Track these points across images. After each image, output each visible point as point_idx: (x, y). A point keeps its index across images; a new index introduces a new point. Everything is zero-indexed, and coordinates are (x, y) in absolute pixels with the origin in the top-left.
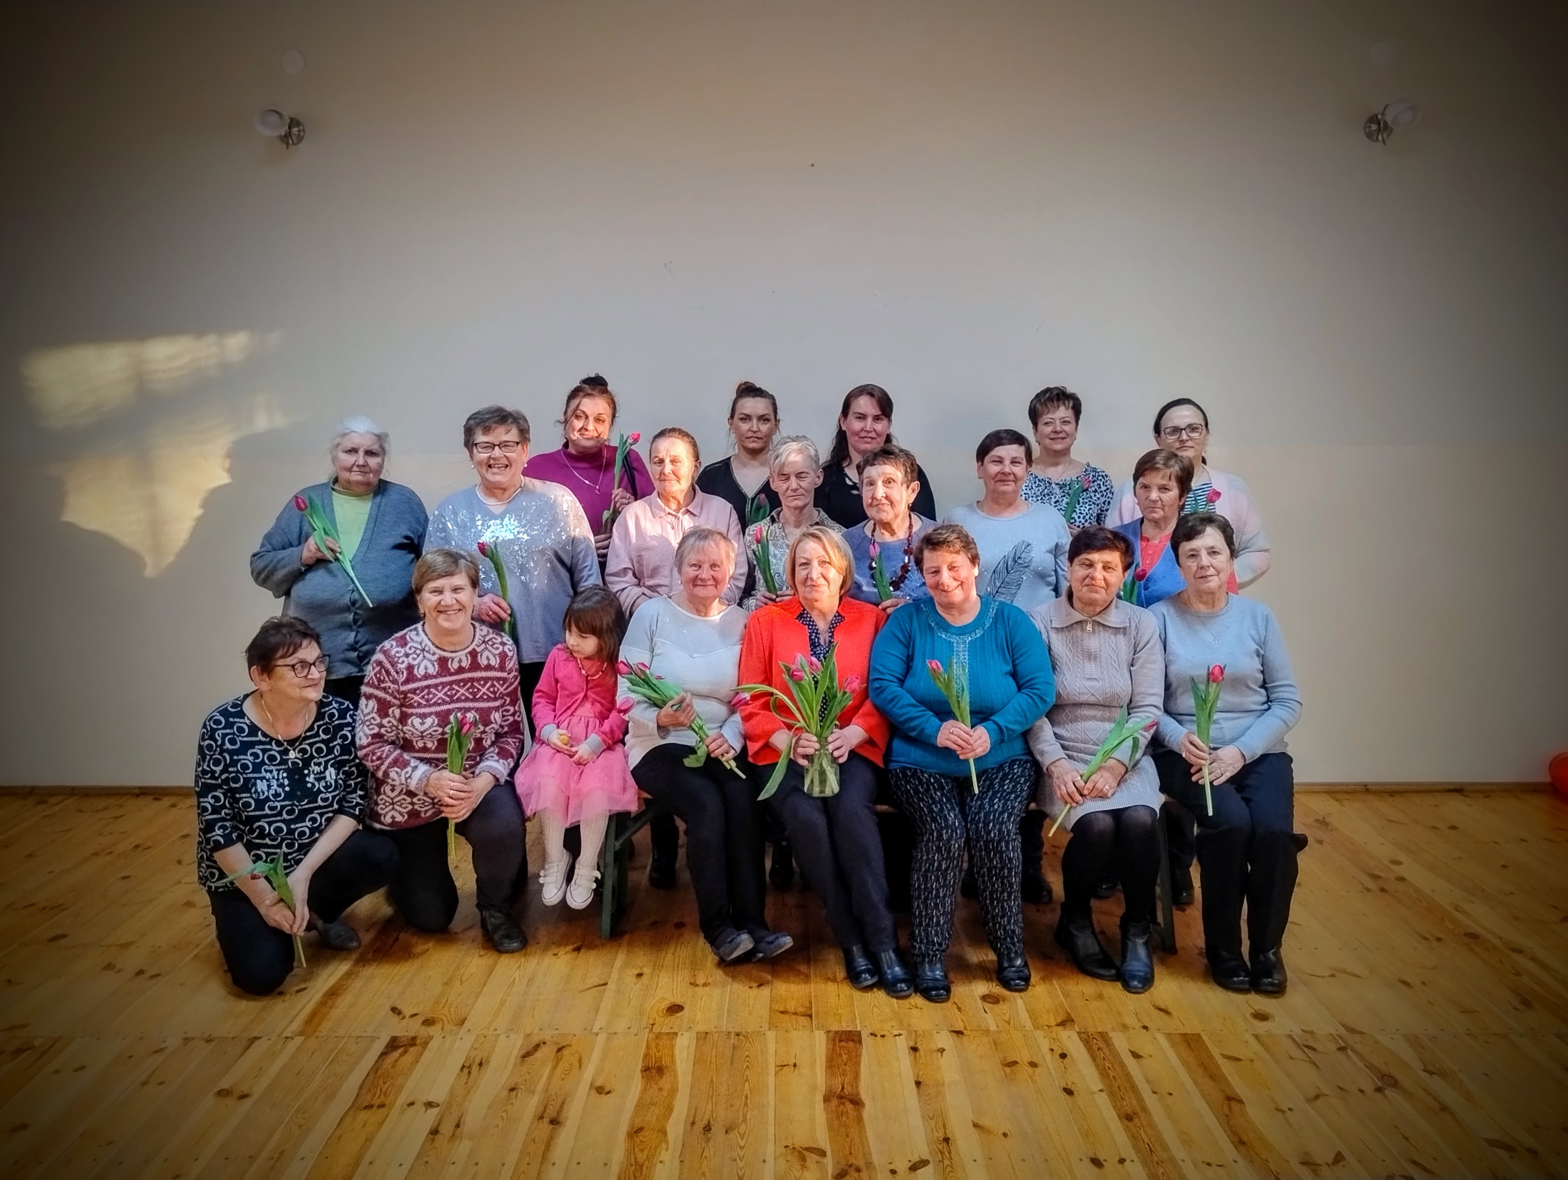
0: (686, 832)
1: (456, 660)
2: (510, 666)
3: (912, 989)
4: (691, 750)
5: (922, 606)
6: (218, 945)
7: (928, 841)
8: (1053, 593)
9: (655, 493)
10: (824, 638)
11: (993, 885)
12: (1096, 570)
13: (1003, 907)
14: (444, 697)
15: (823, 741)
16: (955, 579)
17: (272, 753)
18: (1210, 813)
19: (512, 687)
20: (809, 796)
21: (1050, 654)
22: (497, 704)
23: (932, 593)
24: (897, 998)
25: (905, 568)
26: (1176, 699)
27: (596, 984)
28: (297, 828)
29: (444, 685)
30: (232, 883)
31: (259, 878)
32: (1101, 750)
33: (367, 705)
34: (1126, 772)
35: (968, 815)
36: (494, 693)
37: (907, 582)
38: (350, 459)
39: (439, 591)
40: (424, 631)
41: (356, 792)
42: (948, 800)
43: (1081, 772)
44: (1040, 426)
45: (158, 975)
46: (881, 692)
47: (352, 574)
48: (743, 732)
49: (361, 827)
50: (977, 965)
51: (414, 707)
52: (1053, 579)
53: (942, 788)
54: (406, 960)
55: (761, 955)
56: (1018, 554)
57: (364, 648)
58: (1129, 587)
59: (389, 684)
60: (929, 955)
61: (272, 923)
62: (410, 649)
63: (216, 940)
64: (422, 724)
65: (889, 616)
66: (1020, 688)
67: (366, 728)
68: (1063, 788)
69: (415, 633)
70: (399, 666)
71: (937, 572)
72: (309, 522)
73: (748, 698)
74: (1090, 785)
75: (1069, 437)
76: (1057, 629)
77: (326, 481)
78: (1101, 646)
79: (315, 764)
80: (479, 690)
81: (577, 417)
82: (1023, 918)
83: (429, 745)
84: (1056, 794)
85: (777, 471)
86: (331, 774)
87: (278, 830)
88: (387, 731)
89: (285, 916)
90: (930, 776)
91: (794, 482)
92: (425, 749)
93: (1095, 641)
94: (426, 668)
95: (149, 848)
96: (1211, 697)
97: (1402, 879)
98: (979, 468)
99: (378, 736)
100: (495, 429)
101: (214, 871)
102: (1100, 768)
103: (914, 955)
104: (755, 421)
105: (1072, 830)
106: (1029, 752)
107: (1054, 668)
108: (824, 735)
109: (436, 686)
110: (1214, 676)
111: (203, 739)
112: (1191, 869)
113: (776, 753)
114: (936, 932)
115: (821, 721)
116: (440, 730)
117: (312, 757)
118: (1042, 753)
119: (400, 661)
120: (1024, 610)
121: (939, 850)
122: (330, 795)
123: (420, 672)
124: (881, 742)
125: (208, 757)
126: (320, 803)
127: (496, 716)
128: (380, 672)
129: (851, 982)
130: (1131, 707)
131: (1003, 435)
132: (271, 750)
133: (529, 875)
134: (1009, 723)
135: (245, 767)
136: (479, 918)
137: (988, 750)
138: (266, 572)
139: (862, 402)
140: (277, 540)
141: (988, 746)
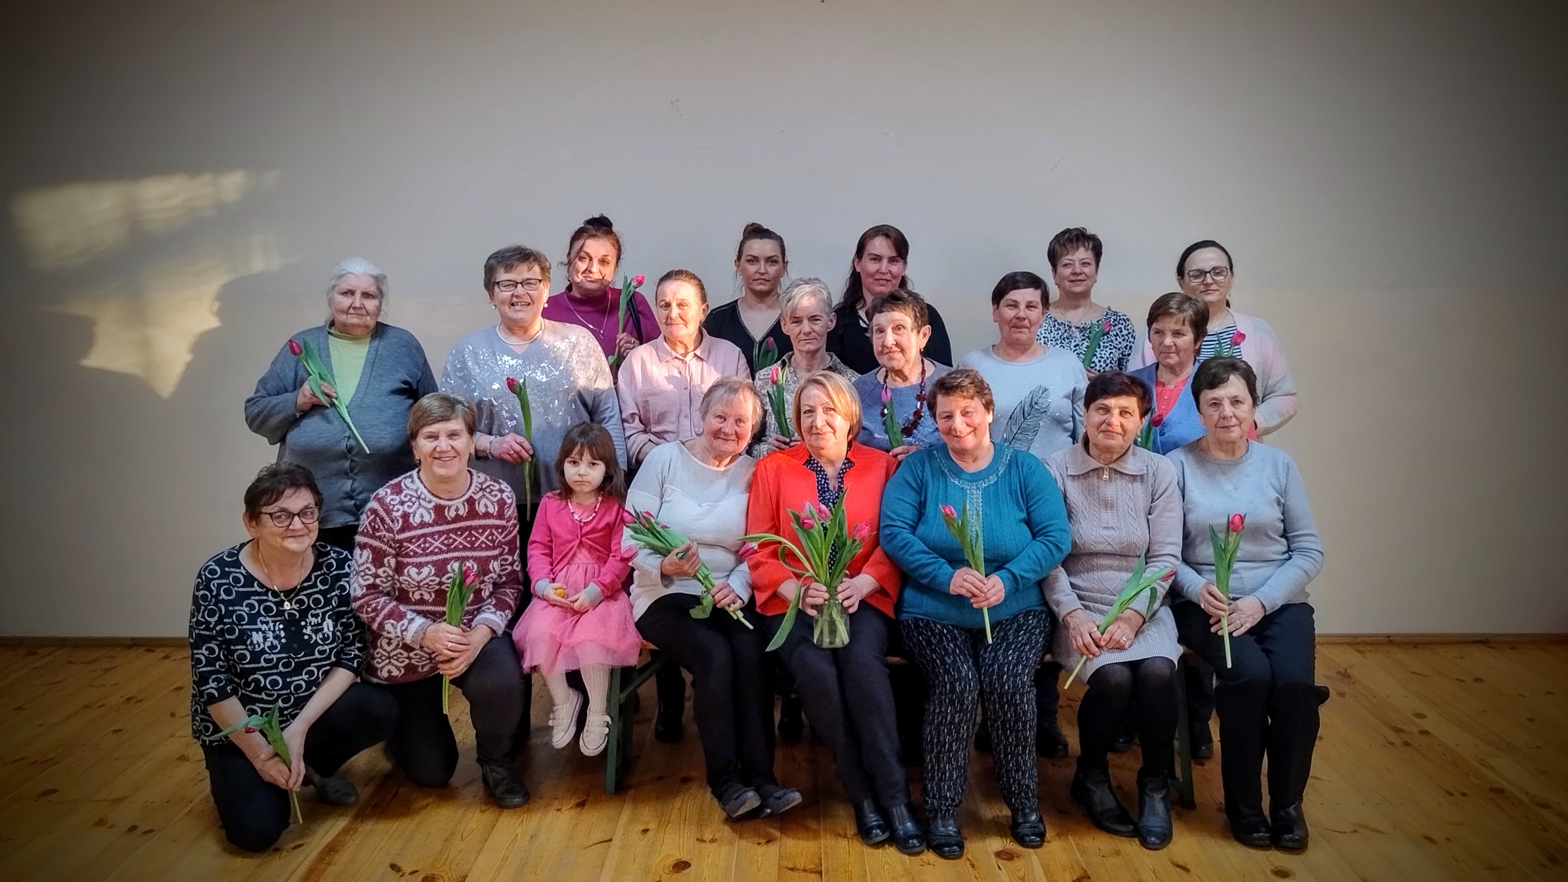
0: (693, 684)
1: (453, 509)
2: (509, 513)
3: (924, 845)
4: (696, 600)
5: (935, 452)
6: (212, 799)
7: (941, 694)
8: (1070, 440)
9: (661, 337)
10: (833, 484)
11: (1007, 739)
12: (1112, 415)
13: (1017, 761)
14: (440, 546)
15: (832, 591)
16: (968, 425)
17: (268, 604)
18: (1229, 666)
19: (511, 536)
20: (818, 648)
21: (1065, 501)
22: (496, 552)
23: (945, 438)
24: (909, 854)
25: (918, 414)
26: (1195, 548)
27: (601, 840)
28: (293, 681)
29: (441, 533)
30: (226, 737)
31: (254, 731)
32: (1118, 600)
33: (361, 555)
34: (1144, 622)
35: (982, 667)
36: (493, 541)
37: (920, 428)
38: (346, 302)
39: (434, 437)
40: (419, 478)
41: (354, 645)
42: (961, 652)
43: (1098, 623)
44: (1060, 269)
45: (152, 831)
46: (892, 539)
47: (348, 420)
48: (750, 582)
49: (359, 680)
50: (989, 821)
51: (410, 557)
52: (1070, 425)
53: (954, 639)
54: (406, 815)
55: (769, 811)
56: (1035, 400)
57: (361, 497)
58: (1144, 433)
59: (384, 533)
60: (941, 811)
61: (267, 778)
62: (405, 496)
63: (211, 795)
64: (419, 573)
65: (900, 463)
66: (1034, 536)
67: (360, 579)
68: (1079, 639)
69: (409, 480)
70: (395, 514)
71: (950, 417)
72: (304, 366)
73: (756, 548)
74: (1106, 636)
75: (1091, 279)
76: (1073, 477)
77: (323, 324)
78: (1117, 494)
79: (313, 616)
80: (477, 539)
81: (581, 259)
82: (1038, 772)
83: (426, 597)
84: (1072, 645)
85: (789, 314)
86: (328, 626)
87: (274, 683)
88: (382, 581)
89: (280, 771)
90: (944, 626)
91: (806, 326)
92: (422, 601)
93: (1112, 489)
94: (422, 517)
95: (142, 700)
96: (1231, 547)
97: (1425, 733)
98: (995, 311)
99: (373, 587)
100: (517, 265)
101: (209, 724)
102: (1117, 619)
103: (926, 810)
104: (762, 262)
105: (1088, 682)
106: (1045, 602)
107: (1070, 517)
108: (834, 584)
109: (432, 535)
110: (1235, 525)
111: (198, 590)
112: (1210, 722)
113: (784, 602)
114: (949, 787)
115: (830, 568)
116: (438, 580)
117: (309, 608)
118: (1058, 604)
119: (395, 509)
120: (1039, 457)
121: (952, 703)
122: (327, 648)
123: (415, 520)
124: (893, 592)
125: (203, 608)
126: (317, 655)
127: (495, 565)
128: (374, 520)
129: (863, 839)
130: (1149, 556)
131: (1019, 278)
132: (267, 601)
133: (531, 728)
134: (1026, 571)
135: (240, 618)
136: (481, 772)
137: (1002, 600)
138: (260, 418)
139: (877, 243)
140: (272, 385)
141: (1002, 595)
